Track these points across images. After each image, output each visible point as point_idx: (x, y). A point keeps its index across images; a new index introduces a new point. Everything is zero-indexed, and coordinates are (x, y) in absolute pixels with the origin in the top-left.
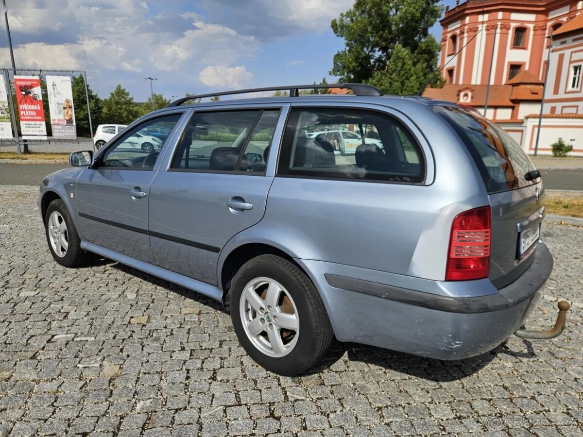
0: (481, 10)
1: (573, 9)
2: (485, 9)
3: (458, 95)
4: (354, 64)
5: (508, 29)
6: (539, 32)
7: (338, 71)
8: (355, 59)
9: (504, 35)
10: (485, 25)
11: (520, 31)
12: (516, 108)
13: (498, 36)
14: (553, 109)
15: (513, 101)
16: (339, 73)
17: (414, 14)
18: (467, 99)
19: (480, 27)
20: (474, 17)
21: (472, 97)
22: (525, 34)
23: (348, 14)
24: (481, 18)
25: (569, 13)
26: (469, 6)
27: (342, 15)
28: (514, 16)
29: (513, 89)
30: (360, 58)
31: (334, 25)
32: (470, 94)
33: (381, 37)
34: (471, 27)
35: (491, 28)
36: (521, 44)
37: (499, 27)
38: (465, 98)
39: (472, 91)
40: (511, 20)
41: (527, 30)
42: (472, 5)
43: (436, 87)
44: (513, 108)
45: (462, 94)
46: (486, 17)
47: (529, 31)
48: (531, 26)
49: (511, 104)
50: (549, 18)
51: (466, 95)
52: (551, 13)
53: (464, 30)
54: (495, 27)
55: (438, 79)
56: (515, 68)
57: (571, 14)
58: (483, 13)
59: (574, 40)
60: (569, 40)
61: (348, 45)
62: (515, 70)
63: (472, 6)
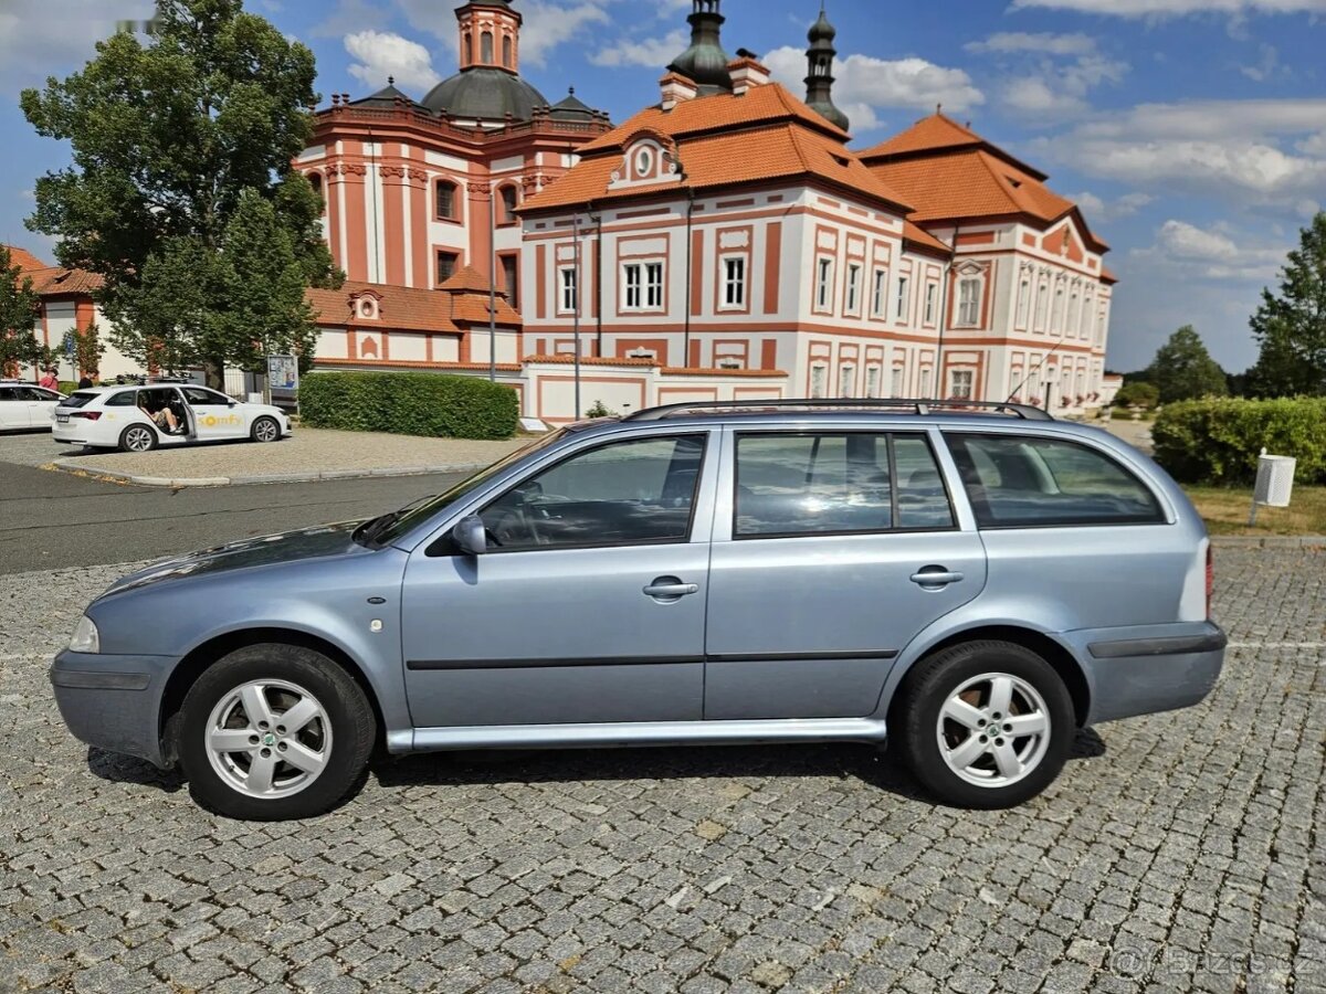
0: (366, 132)
1: (529, 163)
2: (374, 133)
3: (351, 304)
4: (109, 212)
5: (424, 181)
6: (478, 195)
7: (57, 223)
8: (112, 201)
9: (418, 191)
10: (378, 165)
11: (445, 188)
12: (465, 337)
13: (406, 192)
14: (541, 344)
15: (457, 323)
16: (56, 228)
17: (260, 121)
18: (370, 315)
19: (368, 165)
20: (354, 143)
21: (380, 311)
22: (454, 193)
23: (74, 85)
24: (367, 149)
25: (525, 169)
26: (339, 119)
27: (52, 82)
28: (431, 157)
29: (452, 300)
30: (123, 200)
31: (30, 105)
32: (375, 303)
33: (176, 158)
34: (350, 164)
35: (390, 173)
36: (451, 212)
37: (406, 172)
38: (367, 311)
39: (379, 298)
40: (427, 164)
41: (458, 188)
42: (344, 118)
43: (326, 286)
44: (460, 336)
45: (359, 302)
46: (377, 149)
47: (462, 190)
48: (463, 182)
49: (455, 329)
50: (492, 172)
51: (368, 305)
52: (493, 163)
53: (335, 166)
54: (398, 173)
55: (327, 270)
56: (447, 258)
57: (528, 171)
58: (372, 139)
59: (558, 224)
60: (550, 221)
61: (81, 161)
62: (448, 263)
63: (345, 121)
